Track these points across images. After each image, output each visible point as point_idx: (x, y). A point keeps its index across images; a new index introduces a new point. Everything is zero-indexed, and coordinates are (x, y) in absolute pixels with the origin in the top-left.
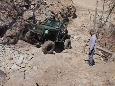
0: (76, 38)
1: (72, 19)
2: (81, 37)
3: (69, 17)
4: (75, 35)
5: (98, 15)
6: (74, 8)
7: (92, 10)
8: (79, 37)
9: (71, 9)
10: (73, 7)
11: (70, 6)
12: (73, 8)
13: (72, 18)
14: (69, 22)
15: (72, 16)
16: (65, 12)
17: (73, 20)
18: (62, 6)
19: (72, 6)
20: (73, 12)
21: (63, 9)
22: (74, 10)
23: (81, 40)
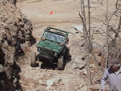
0: (52, 84)
1: (28, 48)
2: (60, 80)
4: (46, 79)
5: (77, 30)
6: (28, 23)
7: (57, 22)
8: (57, 81)
10: (26, 21)
11: (20, 20)
12: (25, 23)
13: (29, 44)
15: (27, 41)
17: (31, 48)
18: (4, 21)
19: (22, 20)
20: (28, 32)
21: (8, 29)
22: (29, 27)
23: (63, 86)
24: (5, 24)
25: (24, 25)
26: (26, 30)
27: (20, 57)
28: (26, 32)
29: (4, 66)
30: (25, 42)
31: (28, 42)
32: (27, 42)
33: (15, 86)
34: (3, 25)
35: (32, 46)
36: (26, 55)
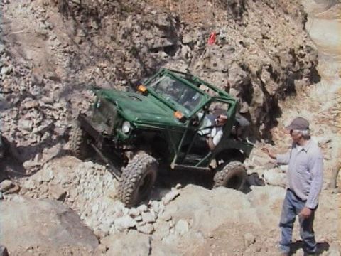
1: (304, 86)
2: (329, 141)
3: (295, 81)
6: (312, 52)
8: (325, 141)
9: (303, 56)
10: (310, 50)
11: (301, 48)
12: (308, 52)
13: (307, 81)
14: (296, 94)
15: (306, 77)
16: (284, 65)
17: (308, 88)
18: (276, 46)
19: (304, 47)
20: (310, 65)
21: (278, 57)
22: (312, 58)
23: (330, 150)
24: (276, 51)
25: (305, 55)
26: (307, 63)
27: (288, 98)
28: (305, 64)
29: (249, 105)
30: (301, 78)
31: (307, 79)
32: (305, 79)
33: (261, 134)
34: (272, 51)
35: (312, 86)
36: (299, 95)
